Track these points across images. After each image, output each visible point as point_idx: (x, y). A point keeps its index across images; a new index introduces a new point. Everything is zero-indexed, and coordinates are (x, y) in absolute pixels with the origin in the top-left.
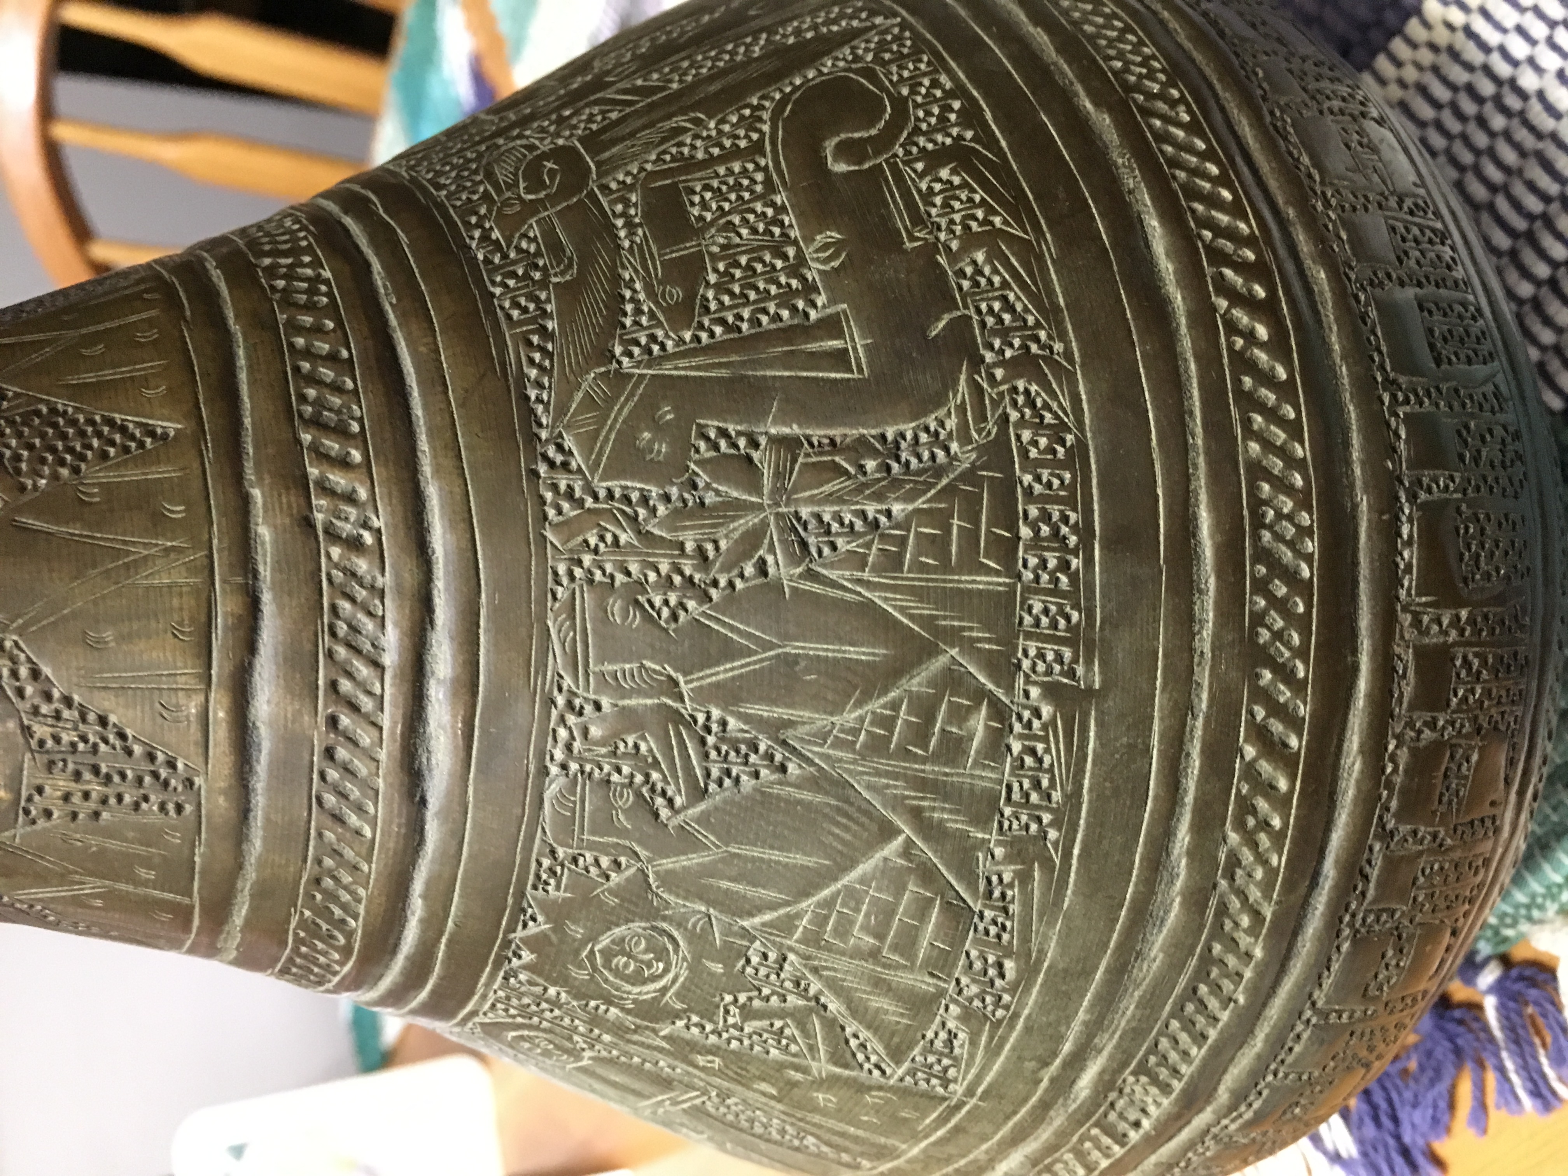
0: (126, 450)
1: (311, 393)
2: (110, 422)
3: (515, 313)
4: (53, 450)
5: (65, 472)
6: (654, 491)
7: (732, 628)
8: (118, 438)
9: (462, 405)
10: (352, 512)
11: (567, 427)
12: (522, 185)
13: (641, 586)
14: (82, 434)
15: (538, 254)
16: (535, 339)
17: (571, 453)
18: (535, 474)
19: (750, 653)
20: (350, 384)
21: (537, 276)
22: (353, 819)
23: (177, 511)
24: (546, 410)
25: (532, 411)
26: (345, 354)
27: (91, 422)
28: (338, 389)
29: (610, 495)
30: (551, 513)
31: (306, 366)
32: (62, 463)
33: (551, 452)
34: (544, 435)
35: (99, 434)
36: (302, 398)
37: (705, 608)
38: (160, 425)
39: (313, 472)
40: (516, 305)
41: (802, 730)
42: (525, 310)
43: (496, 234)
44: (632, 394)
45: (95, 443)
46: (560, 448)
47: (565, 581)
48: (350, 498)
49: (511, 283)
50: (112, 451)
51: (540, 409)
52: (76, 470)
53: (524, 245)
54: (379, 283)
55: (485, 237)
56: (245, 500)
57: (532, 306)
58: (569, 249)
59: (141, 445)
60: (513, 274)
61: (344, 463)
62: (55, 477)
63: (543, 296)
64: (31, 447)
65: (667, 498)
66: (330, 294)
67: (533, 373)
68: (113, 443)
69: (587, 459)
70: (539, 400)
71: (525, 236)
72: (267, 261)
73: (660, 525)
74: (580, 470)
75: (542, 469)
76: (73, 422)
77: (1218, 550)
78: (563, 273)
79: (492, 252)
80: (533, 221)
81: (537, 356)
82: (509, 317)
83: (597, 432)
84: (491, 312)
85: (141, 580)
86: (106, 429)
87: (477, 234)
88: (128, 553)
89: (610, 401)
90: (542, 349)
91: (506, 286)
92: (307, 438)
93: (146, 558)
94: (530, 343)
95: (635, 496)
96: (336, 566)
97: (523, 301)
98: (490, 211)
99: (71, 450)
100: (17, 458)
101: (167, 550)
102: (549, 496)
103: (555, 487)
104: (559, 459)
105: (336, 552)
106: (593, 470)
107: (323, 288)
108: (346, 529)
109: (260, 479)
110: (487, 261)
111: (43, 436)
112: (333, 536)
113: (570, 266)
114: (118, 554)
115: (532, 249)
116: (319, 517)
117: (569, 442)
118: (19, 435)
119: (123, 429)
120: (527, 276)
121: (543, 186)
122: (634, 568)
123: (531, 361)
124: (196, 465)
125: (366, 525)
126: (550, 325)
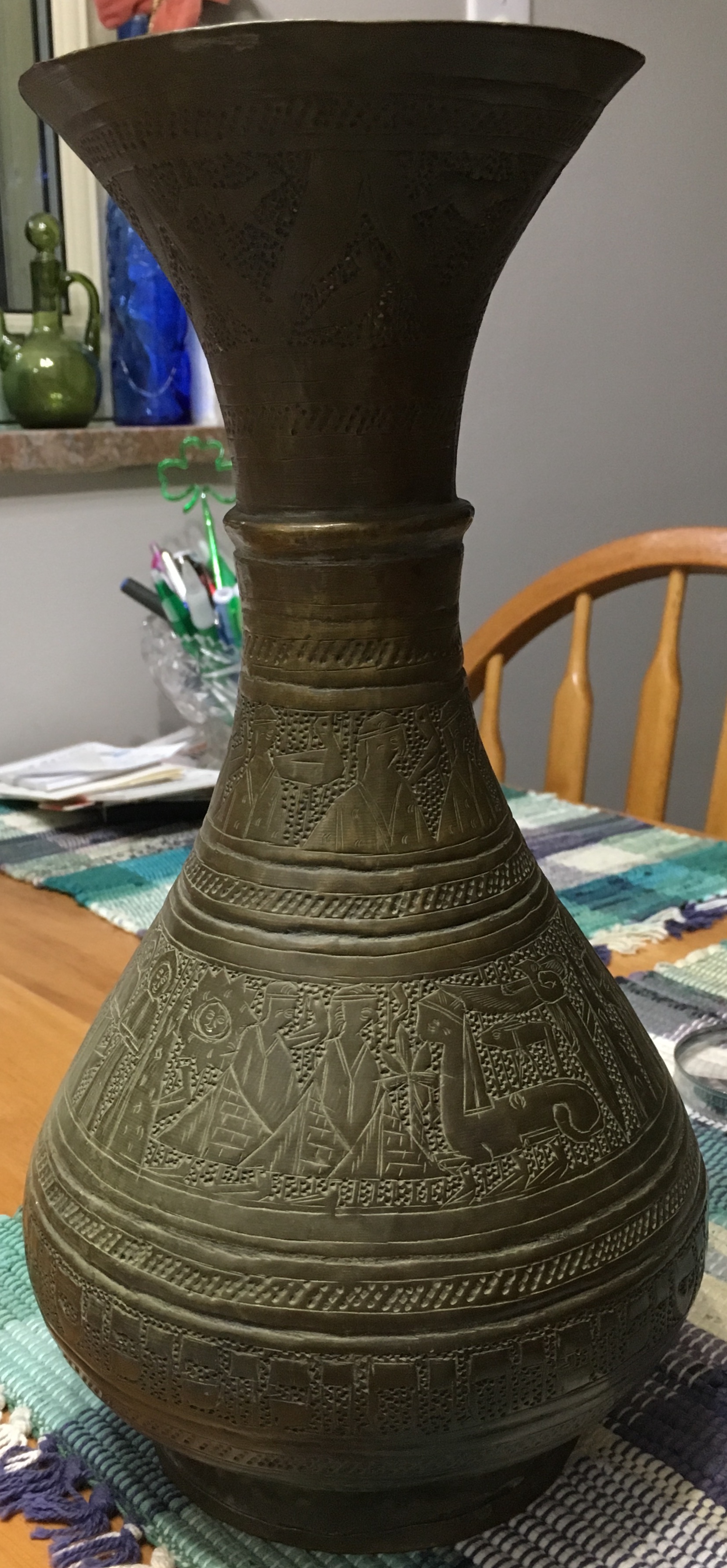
0: (428, 821)
1: (452, 889)
2: (439, 814)
3: (487, 970)
4: (427, 795)
5: (419, 799)
6: (415, 1027)
7: (360, 1059)
8: (432, 817)
9: (448, 949)
10: (405, 906)
11: (441, 992)
12: (544, 972)
13: (377, 1021)
14: (434, 804)
15: (514, 979)
16: (477, 978)
17: (430, 993)
18: (421, 979)
19: (350, 1066)
20: (456, 904)
21: (504, 979)
22: (280, 904)
23: (404, 841)
24: (448, 983)
25: (446, 978)
26: (468, 901)
27: (438, 807)
28: (454, 899)
29: (414, 1009)
30: (406, 985)
31: (463, 887)
32: (422, 798)
33: (431, 985)
34: (437, 982)
35: (434, 810)
36: (450, 886)
37: (368, 1048)
38: (438, 833)
39: (421, 891)
40: (491, 970)
41: (317, 1088)
42: (489, 974)
43: (522, 961)
44: (455, 1018)
45: (430, 809)
46: (432, 988)
47: (379, 990)
48: (410, 906)
49: (500, 968)
50: (427, 816)
51: (448, 980)
52: (420, 803)
53: (517, 973)
54: (499, 914)
55: (521, 957)
56: (409, 866)
57: (490, 977)
58: (515, 992)
59: (430, 826)
60: (504, 969)
61: (424, 903)
62: (417, 796)
63: (495, 981)
64: (428, 786)
65: (413, 1032)
66: (493, 894)
67: (462, 977)
68: (430, 816)
69: (427, 999)
70: (451, 980)
71: (521, 973)
72: (507, 866)
73: (402, 1029)
74: (424, 996)
75: (423, 981)
76: (438, 800)
77: (394, 1269)
78: (505, 990)
79: (513, 960)
80: (528, 977)
81: (469, 979)
82: (485, 967)
83: (439, 1004)
84: (487, 960)
85: (378, 829)
86: (435, 813)
87: (522, 953)
88: (388, 823)
89: (451, 1009)
90: (472, 982)
91: (499, 966)
92: (434, 888)
93: (386, 830)
94: (475, 976)
95: (413, 1019)
96: (383, 901)
97: (492, 973)
98: (532, 958)
99: (427, 801)
100: (424, 782)
101: (389, 838)
102: (413, 984)
103: (416, 986)
104: (428, 988)
105: (389, 900)
106: (424, 1002)
107: (496, 891)
108: (398, 904)
109: (418, 871)
110: (509, 958)
111: (433, 790)
112: (395, 899)
113: (508, 993)
114: (388, 819)
115: (515, 977)
116: (403, 894)
117: (434, 992)
118: (433, 782)
119: (436, 819)
120: (504, 975)
121: (544, 981)
122: (384, 1018)
123: (467, 977)
124: (422, 847)
125: (400, 912)
126: (483, 985)
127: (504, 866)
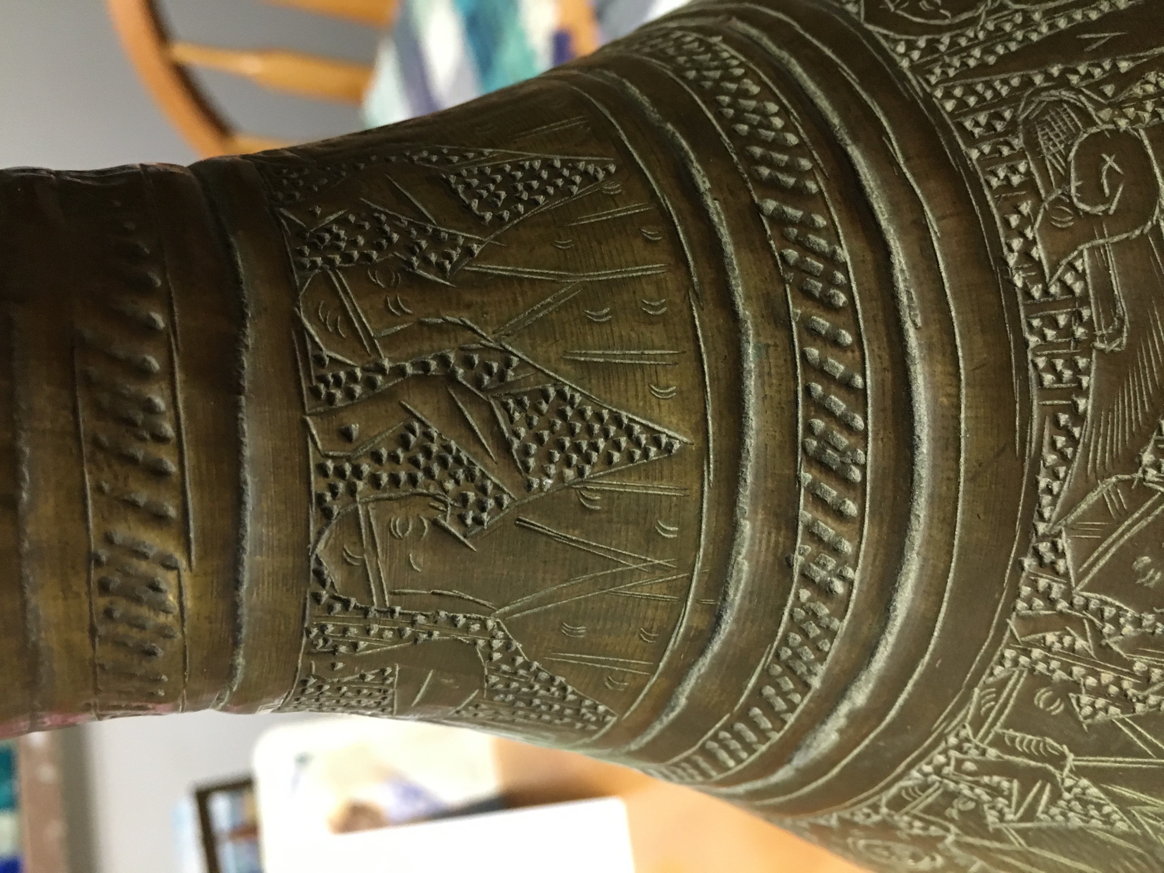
0: (631, 457)
1: (819, 424)
2: (617, 420)
3: (1048, 378)
4: (561, 447)
5: (570, 473)
6: (1131, 613)
7: (1140, 736)
8: (624, 441)
9: (971, 479)
10: (832, 563)
11: (1070, 529)
12: (1074, 185)
13: (1076, 687)
14: (589, 430)
15: (1084, 300)
16: (1063, 418)
17: (1063, 555)
18: (1019, 566)
19: (1145, 755)
20: (859, 422)
21: (1080, 332)
23: (670, 532)
24: (1053, 504)
25: (1037, 500)
26: (858, 381)
27: (599, 417)
28: (848, 427)
29: (1086, 607)
30: (1021, 605)
31: (818, 388)
32: (568, 463)
33: (1044, 547)
34: (1042, 528)
35: (605, 433)
36: (809, 429)
37: (1126, 717)
38: (666, 434)
39: (805, 514)
40: (1051, 368)
41: (1147, 809)
42: (1059, 377)
43: (1038, 252)
44: (1148, 513)
45: (601, 443)
46: (1054, 547)
47: (1008, 664)
48: (835, 550)
49: (1050, 334)
50: (616, 456)
51: (1046, 499)
52: (580, 472)
53: (1069, 278)
54: (901, 286)
55: (1026, 255)
56: (734, 527)
57: (1067, 374)
58: (1122, 306)
59: (645, 454)
60: (1053, 323)
61: (839, 515)
62: (560, 477)
63: (1082, 362)
64: (539, 440)
65: (1137, 622)
66: (847, 289)
67: (1051, 458)
68: (618, 448)
69: (1078, 564)
70: (1049, 490)
71: (1071, 266)
73: (1122, 645)
74: (1066, 575)
75: (1028, 562)
76: (581, 414)
78: (1111, 339)
79: (1034, 282)
80: (1084, 247)
81: (1061, 441)
82: (1040, 381)
83: (1100, 542)
84: (1023, 369)
85: (624, 589)
86: (613, 429)
87: (1017, 243)
88: (618, 564)
89: (1125, 514)
90: (1070, 435)
91: (1043, 337)
92: (807, 476)
93: (632, 571)
94: (1056, 422)
95: (1109, 612)
96: (802, 606)
97: (1059, 363)
98: (1035, 211)
99: (577, 448)
100: (525, 452)
101: (654, 567)
102: (1026, 590)
103: (1034, 584)
104: (1048, 557)
105: (805, 594)
106: (1079, 578)
107: (840, 276)
108: (819, 574)
109: (755, 512)
110: (1027, 293)
111: (551, 427)
112: (807, 580)
113: (1119, 332)
114: (607, 563)
115: (1078, 288)
116: (798, 560)
117: (1063, 543)
118: (529, 425)
119: (629, 432)
120: (1067, 332)
121: (1101, 198)
122: (1078, 671)
123: (1053, 443)
124: (696, 487)
125: (842, 577)
126: (1082, 403)
127: (771, 218)
